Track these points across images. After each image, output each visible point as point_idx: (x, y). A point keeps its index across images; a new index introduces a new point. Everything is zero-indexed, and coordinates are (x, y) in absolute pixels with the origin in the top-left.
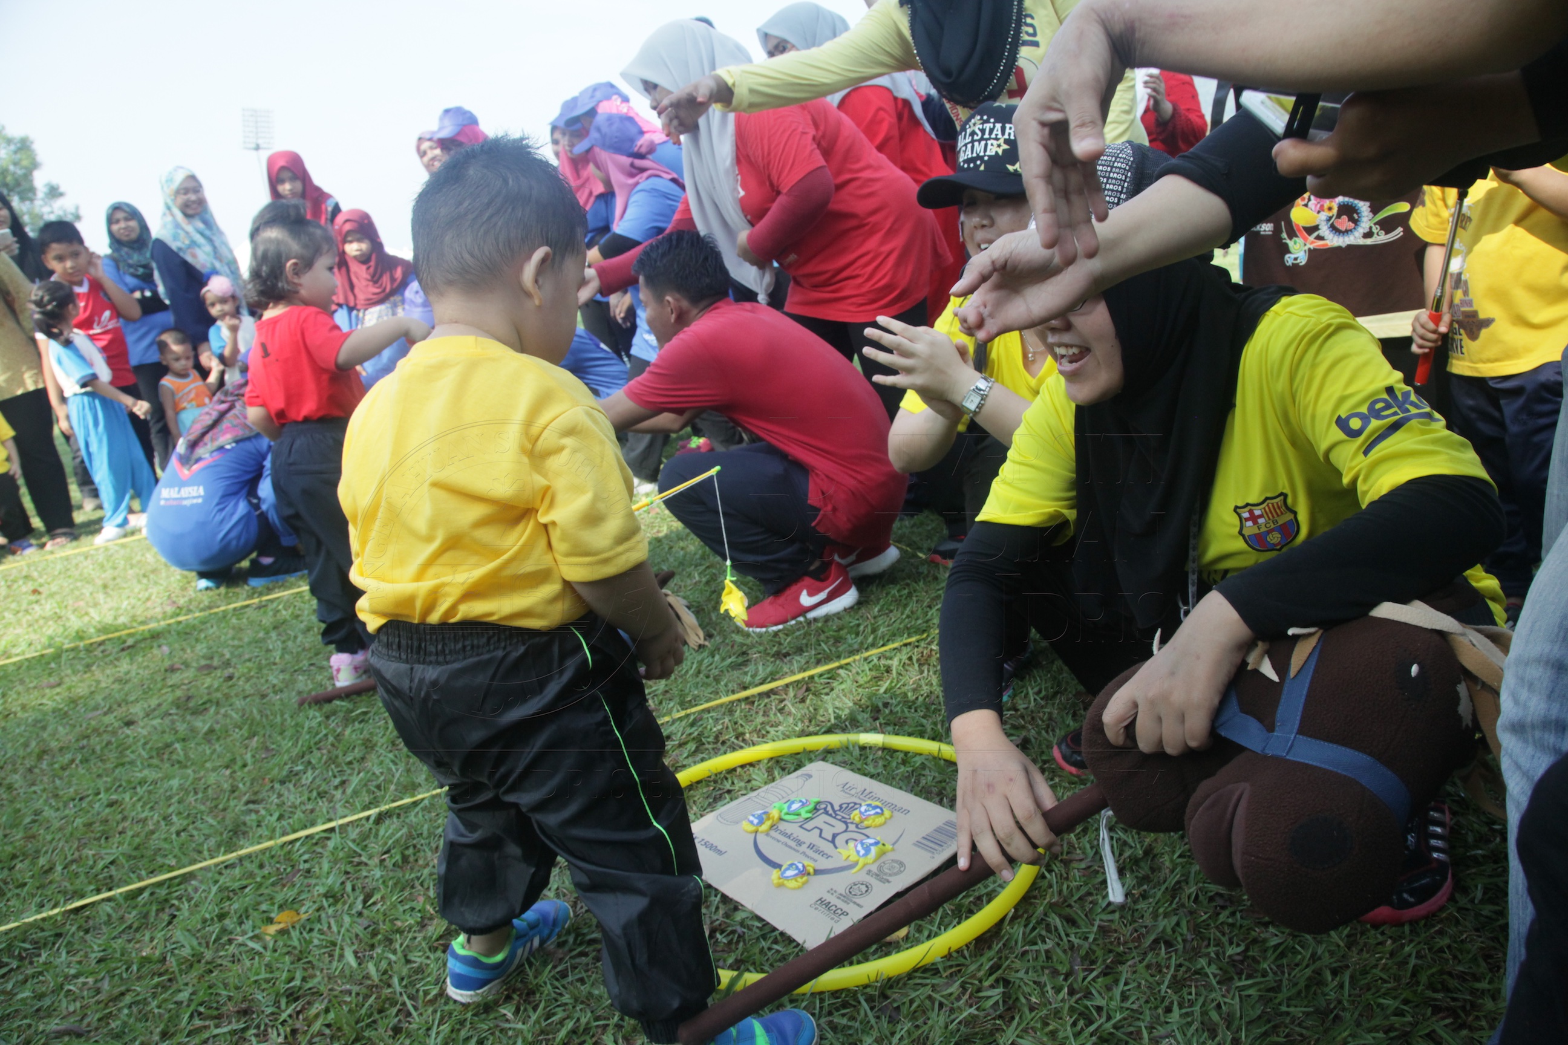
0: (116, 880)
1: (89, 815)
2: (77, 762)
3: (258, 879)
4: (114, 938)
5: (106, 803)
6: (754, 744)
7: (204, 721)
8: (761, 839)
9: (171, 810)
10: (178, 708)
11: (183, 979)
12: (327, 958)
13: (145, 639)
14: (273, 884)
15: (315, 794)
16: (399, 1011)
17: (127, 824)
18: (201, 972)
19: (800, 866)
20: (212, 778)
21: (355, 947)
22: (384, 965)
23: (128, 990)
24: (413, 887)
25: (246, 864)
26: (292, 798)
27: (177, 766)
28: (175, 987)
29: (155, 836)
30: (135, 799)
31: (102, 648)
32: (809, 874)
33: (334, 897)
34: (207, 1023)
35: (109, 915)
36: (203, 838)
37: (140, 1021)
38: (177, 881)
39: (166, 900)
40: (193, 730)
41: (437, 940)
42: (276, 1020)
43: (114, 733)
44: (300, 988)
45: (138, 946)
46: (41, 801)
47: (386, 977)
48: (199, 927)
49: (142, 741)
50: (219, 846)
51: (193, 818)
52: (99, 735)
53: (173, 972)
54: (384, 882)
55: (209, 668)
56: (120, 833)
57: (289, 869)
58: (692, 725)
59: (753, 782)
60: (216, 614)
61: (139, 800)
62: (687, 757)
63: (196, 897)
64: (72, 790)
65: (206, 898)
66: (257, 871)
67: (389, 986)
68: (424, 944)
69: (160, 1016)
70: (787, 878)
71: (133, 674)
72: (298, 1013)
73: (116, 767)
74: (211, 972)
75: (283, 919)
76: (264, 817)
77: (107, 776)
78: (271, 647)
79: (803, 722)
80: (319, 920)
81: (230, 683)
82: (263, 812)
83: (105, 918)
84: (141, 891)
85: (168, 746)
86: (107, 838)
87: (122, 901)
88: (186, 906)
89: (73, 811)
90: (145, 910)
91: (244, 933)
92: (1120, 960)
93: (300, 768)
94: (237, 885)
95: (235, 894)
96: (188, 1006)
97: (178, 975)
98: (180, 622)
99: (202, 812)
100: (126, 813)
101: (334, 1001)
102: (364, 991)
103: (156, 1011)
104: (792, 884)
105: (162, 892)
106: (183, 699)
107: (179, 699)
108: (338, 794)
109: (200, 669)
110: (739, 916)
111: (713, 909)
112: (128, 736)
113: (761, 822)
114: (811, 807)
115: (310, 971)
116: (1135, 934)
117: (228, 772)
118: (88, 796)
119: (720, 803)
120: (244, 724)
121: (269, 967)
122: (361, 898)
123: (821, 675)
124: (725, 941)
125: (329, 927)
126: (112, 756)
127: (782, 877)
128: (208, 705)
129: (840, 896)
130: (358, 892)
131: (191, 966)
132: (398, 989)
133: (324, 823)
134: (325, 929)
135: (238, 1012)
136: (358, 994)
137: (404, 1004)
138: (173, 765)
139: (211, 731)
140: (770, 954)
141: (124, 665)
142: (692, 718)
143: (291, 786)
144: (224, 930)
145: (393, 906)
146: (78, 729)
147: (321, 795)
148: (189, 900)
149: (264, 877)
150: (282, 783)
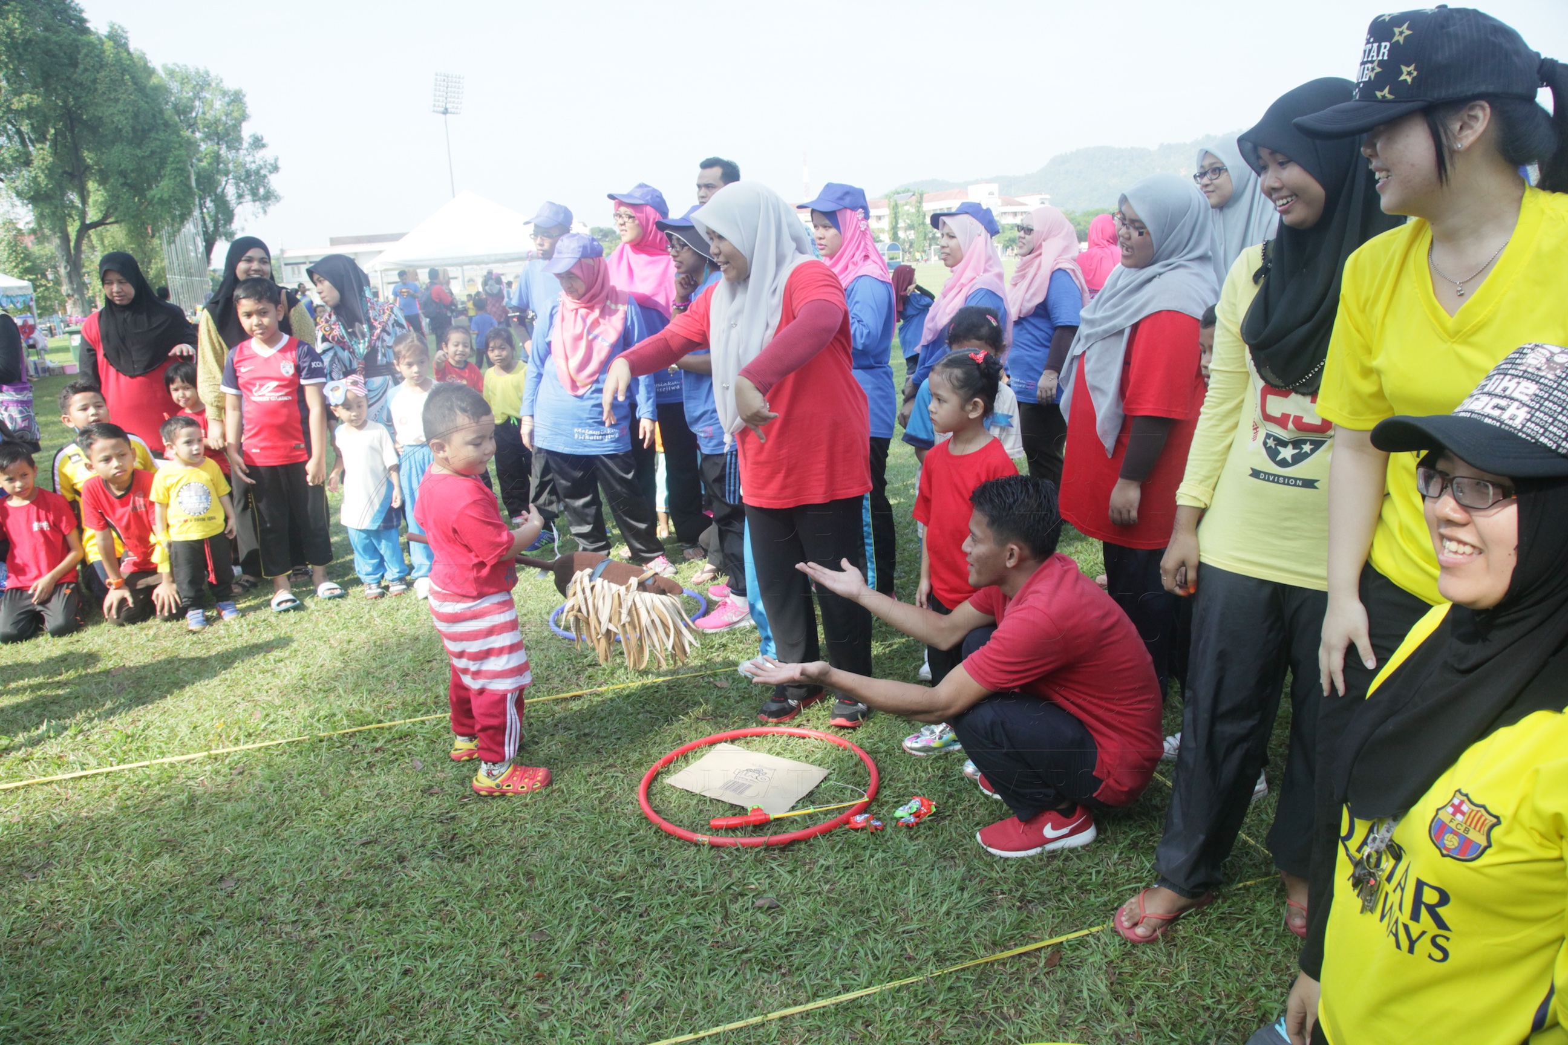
7: (472, 873)
10: (445, 848)
15: (598, 1005)
17: (427, 1005)
20: (495, 960)
26: (576, 1005)
29: (456, 1028)
30: (429, 974)
40: (463, 882)
43: (389, 871)
55: (464, 798)
61: (432, 975)
76: (557, 1029)
82: (554, 1020)
89: (372, 974)
93: (577, 964)
98: (423, 722)
143: (574, 990)
150: (564, 980)
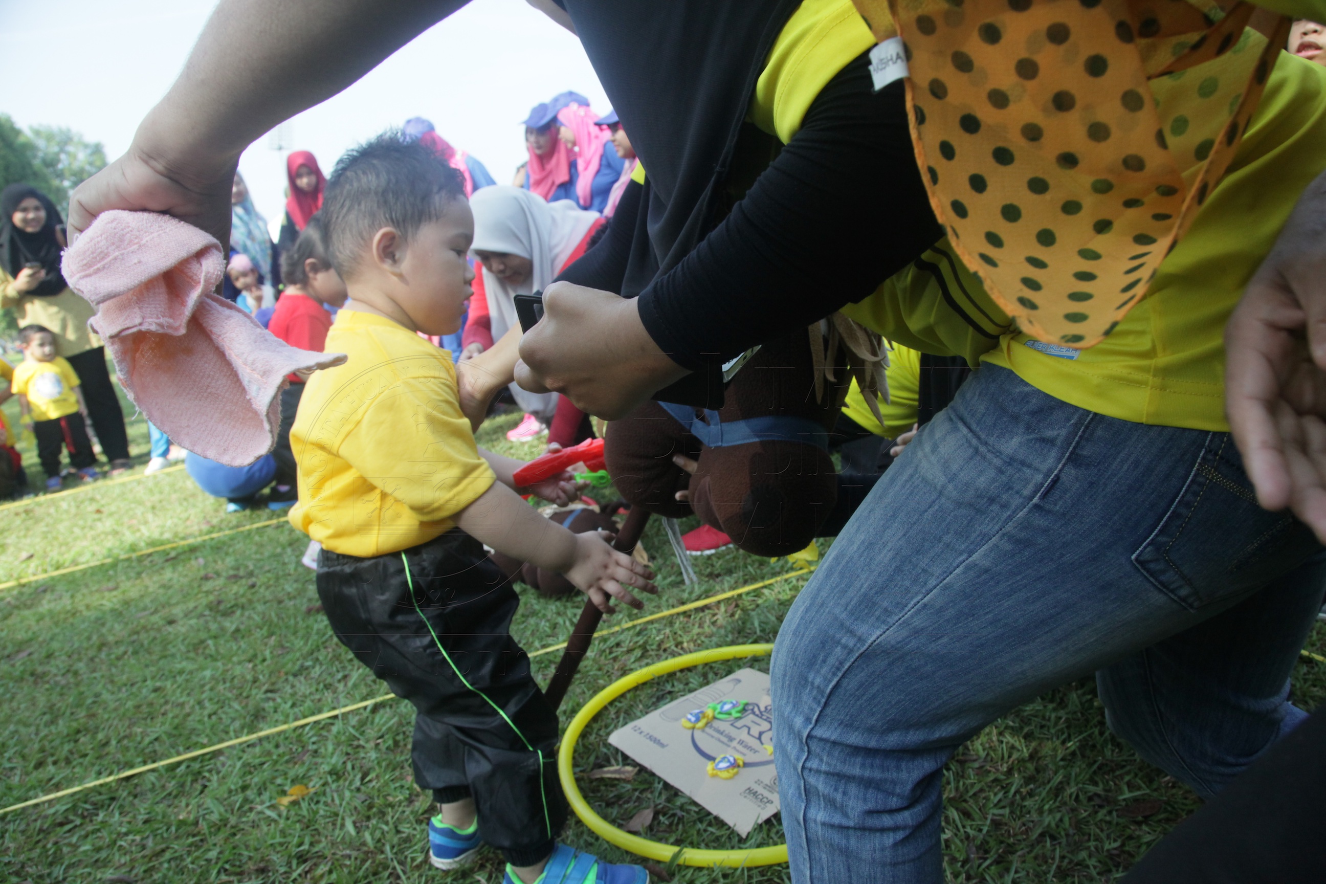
0: (159, 753)
1: (138, 699)
2: (129, 653)
3: (275, 757)
4: (157, 803)
5: (151, 688)
6: (691, 652)
7: (232, 622)
8: (698, 735)
9: (204, 696)
10: (211, 610)
11: (212, 840)
12: (330, 826)
13: (184, 552)
14: (287, 762)
15: (321, 686)
16: (391, 874)
17: (168, 707)
18: (227, 834)
19: (732, 759)
20: (238, 670)
21: (354, 818)
22: (378, 834)
23: (168, 848)
24: (402, 768)
25: (265, 744)
26: (303, 688)
27: (209, 660)
28: (205, 847)
29: (191, 718)
30: (175, 686)
31: (150, 559)
32: (739, 766)
33: (337, 774)
34: (232, 878)
35: (153, 784)
36: (229, 721)
37: (177, 873)
38: (208, 757)
39: (199, 773)
40: (223, 629)
41: (423, 814)
42: (288, 878)
43: (159, 630)
44: (308, 852)
45: (176, 810)
46: (100, 686)
47: (379, 845)
48: (226, 796)
49: (181, 638)
50: (243, 728)
51: (222, 703)
52: (147, 631)
53: (204, 834)
54: (378, 763)
55: (236, 578)
56: (164, 714)
57: (300, 749)
58: (639, 634)
59: (691, 685)
60: (242, 532)
61: (179, 687)
62: (634, 662)
63: (224, 770)
64: (124, 677)
65: (232, 772)
66: (273, 750)
67: (382, 852)
68: (411, 817)
69: (194, 870)
70: (720, 769)
71: (175, 581)
72: (307, 873)
73: (160, 659)
74: (234, 834)
75: (295, 792)
76: (280, 705)
77: (153, 666)
78: (286, 560)
79: (733, 633)
80: (324, 794)
81: (253, 590)
82: (279, 700)
83: (150, 786)
84: (179, 764)
85: (202, 642)
86: (152, 718)
87: (163, 771)
88: (215, 778)
89: (125, 695)
90: (182, 780)
91: (262, 803)
92: (1010, 850)
93: (309, 663)
94: (257, 761)
95: (256, 769)
96: (216, 863)
97: (208, 836)
98: (212, 539)
99: (229, 699)
100: (168, 698)
101: (336, 863)
102: (362, 856)
103: (190, 866)
104: (724, 774)
105: (196, 766)
106: (215, 603)
107: (211, 602)
108: (341, 686)
109: (230, 578)
110: (679, 802)
111: (657, 794)
112: (170, 633)
113: (698, 720)
114: (740, 708)
115: (317, 837)
116: (1023, 828)
117: (251, 665)
118: (137, 682)
119: (662, 703)
120: (264, 624)
121: (283, 833)
122: (359, 776)
123: (748, 593)
124: (667, 822)
125: (333, 800)
126: (157, 649)
127: (716, 768)
128: (235, 609)
129: (766, 787)
130: (356, 770)
131: (219, 829)
132: (390, 855)
133: (329, 711)
134: (329, 801)
135: (257, 870)
136: (356, 859)
137: (394, 868)
138: (206, 658)
139: (237, 630)
140: (705, 835)
141: (168, 574)
142: (638, 628)
143: (302, 679)
144: (246, 800)
145: (386, 784)
146: (130, 626)
147: (327, 687)
148: (218, 773)
149: (279, 755)
150: (295, 675)
